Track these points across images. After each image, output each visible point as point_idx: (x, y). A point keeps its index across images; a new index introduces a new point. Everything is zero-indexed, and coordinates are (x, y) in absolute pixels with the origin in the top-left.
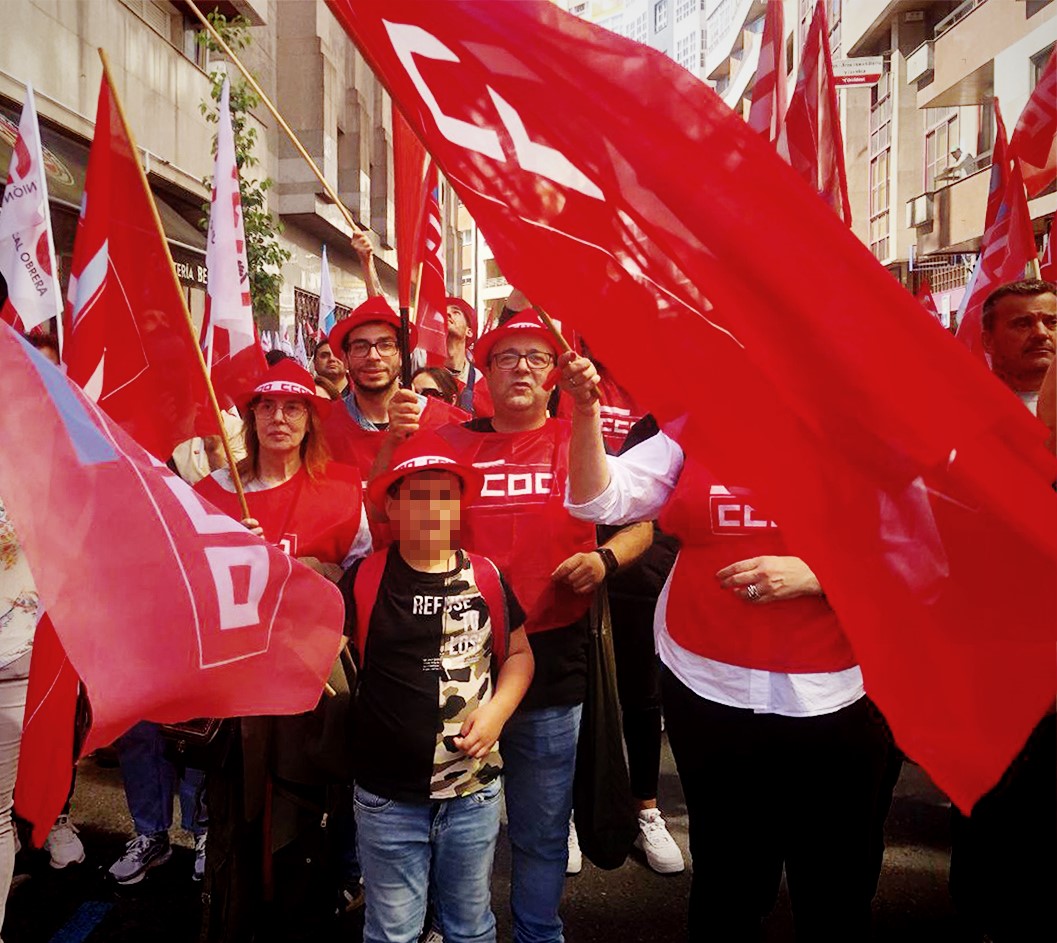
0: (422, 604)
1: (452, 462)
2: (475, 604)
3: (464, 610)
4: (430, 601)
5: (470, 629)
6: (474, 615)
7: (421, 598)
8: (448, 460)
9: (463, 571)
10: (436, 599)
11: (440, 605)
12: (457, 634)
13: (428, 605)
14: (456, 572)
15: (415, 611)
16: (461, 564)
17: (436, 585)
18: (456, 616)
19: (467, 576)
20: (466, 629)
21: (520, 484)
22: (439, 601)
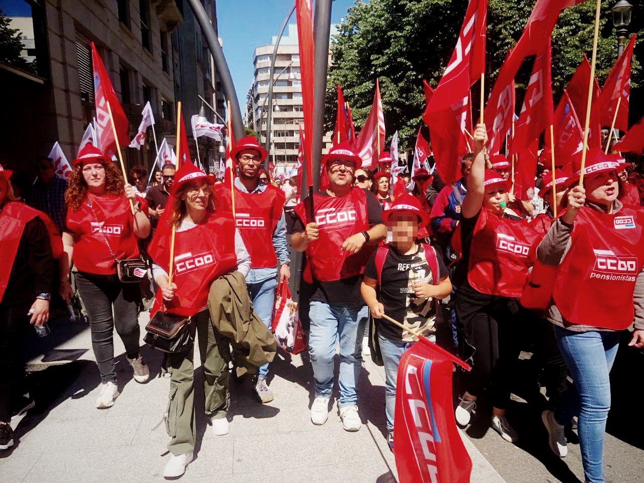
0: (401, 267)
1: (418, 209)
2: (423, 267)
3: (418, 269)
4: (404, 266)
5: (421, 277)
6: (424, 271)
7: (401, 264)
8: (416, 209)
9: (419, 253)
10: (407, 265)
11: (409, 267)
12: (414, 279)
13: (404, 267)
14: (417, 253)
15: (398, 269)
16: (419, 250)
17: (408, 260)
18: (415, 271)
19: (422, 255)
20: (419, 277)
21: (342, 217)
22: (408, 266)
